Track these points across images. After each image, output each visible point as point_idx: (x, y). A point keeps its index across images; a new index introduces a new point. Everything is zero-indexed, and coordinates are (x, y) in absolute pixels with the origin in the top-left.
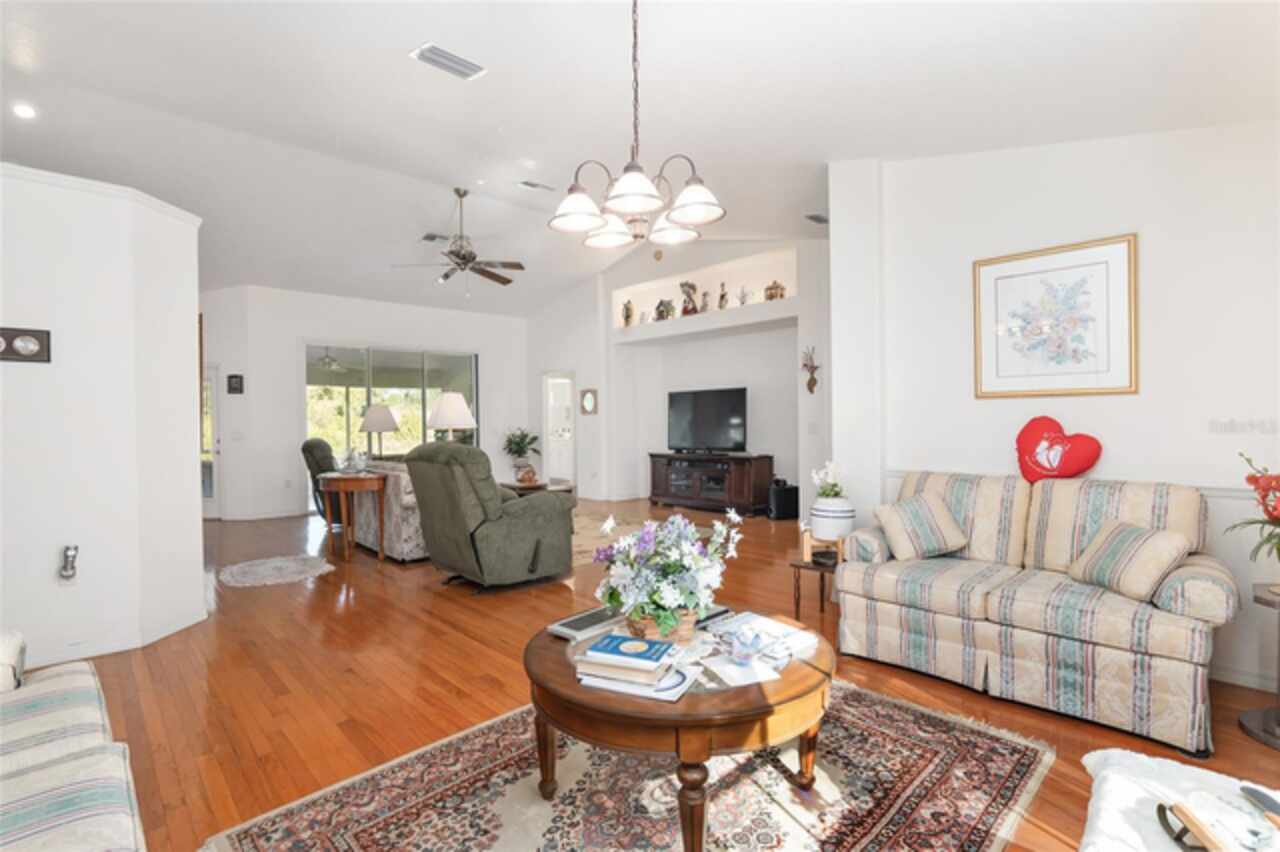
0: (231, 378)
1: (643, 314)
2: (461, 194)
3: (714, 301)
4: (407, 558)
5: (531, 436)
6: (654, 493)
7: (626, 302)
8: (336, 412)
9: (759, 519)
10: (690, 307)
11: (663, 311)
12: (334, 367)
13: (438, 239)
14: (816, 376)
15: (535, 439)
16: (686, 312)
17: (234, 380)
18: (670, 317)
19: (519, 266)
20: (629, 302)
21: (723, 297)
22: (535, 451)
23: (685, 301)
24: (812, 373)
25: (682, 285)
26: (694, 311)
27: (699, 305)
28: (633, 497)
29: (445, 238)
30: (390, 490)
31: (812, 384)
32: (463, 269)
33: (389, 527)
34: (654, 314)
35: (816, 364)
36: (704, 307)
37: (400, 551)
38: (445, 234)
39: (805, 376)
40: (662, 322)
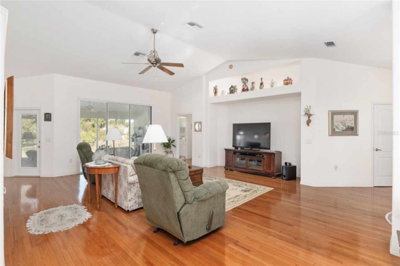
0: (46, 114)
1: (223, 91)
2: (154, 32)
3: (257, 86)
4: (130, 210)
5: (172, 140)
6: (226, 165)
7: (215, 86)
8: (92, 126)
9: (277, 179)
10: (246, 88)
11: (232, 90)
12: (92, 110)
13: (140, 55)
14: (310, 118)
15: (174, 141)
16: (244, 90)
17: (47, 115)
18: (235, 92)
19: (181, 65)
20: (216, 86)
21: (262, 84)
22: (173, 145)
23: (243, 86)
24: (309, 117)
25: (242, 79)
26: (247, 90)
27: (250, 87)
28: (216, 166)
29: (144, 55)
30: (121, 172)
31: (308, 122)
32: (154, 66)
33: (121, 192)
34: (228, 91)
35: (311, 113)
36: (252, 89)
37: (126, 205)
38: (144, 52)
39: (306, 118)
40: (232, 95)
